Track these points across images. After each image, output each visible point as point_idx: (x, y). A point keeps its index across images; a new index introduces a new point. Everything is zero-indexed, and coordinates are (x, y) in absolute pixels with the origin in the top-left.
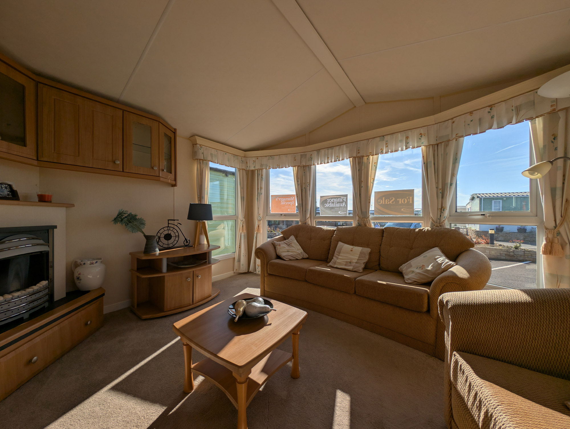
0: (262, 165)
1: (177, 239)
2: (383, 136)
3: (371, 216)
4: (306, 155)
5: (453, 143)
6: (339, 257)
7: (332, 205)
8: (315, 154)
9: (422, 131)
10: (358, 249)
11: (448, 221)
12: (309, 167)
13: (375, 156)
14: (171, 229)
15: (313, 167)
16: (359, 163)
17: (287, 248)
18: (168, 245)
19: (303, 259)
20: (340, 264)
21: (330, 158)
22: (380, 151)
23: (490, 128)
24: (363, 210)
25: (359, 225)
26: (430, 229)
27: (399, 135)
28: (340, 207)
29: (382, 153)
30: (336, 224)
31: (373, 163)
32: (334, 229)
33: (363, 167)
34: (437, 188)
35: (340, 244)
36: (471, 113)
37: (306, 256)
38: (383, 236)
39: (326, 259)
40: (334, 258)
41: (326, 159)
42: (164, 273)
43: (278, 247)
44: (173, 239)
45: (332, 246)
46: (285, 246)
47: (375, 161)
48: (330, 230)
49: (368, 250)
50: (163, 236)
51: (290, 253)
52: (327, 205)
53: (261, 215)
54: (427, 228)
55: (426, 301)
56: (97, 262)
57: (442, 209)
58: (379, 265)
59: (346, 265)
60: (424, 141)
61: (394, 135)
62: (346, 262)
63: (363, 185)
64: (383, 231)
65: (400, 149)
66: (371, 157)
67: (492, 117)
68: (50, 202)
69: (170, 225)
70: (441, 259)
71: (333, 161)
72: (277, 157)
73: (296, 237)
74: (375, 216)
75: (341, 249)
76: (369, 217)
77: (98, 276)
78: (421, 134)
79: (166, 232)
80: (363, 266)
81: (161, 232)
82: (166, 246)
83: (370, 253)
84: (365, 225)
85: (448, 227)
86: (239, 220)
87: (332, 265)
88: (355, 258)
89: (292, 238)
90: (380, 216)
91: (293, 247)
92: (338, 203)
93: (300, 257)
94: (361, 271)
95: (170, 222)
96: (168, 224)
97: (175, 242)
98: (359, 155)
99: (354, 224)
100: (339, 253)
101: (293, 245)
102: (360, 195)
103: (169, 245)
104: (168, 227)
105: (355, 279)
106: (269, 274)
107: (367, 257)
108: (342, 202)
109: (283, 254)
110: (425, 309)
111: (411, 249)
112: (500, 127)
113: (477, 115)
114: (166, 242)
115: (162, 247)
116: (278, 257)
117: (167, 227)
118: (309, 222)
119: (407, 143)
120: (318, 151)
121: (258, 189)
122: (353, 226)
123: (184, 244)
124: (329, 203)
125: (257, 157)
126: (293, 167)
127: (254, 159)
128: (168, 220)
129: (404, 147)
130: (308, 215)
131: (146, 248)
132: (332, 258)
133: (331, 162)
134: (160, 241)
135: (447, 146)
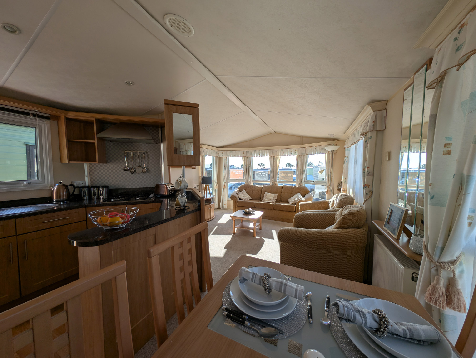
0: (227, 155)
2: (283, 149)
3: (278, 181)
4: (249, 152)
5: (306, 156)
6: (266, 198)
7: (261, 176)
8: (253, 152)
9: (296, 149)
10: (273, 195)
11: (304, 183)
12: (250, 157)
13: (279, 157)
15: (252, 157)
16: (273, 158)
17: (243, 195)
19: (250, 200)
20: (267, 200)
21: (260, 155)
22: (281, 155)
23: (315, 153)
24: (275, 178)
25: (273, 185)
26: (298, 186)
27: (288, 149)
28: (264, 176)
29: (282, 156)
30: (263, 184)
31: (279, 159)
32: (262, 186)
33: (275, 160)
34: (301, 171)
35: (266, 192)
36: (311, 147)
37: (251, 198)
38: (282, 189)
39: (260, 199)
40: (264, 198)
41: (259, 155)
43: (239, 195)
45: (262, 193)
46: (242, 194)
47: (279, 158)
48: (260, 187)
49: (277, 195)
51: (245, 197)
52: (258, 175)
53: (226, 180)
54: (297, 186)
55: (295, 208)
57: (302, 179)
58: (281, 200)
59: (269, 201)
60: (297, 153)
61: (287, 149)
62: (269, 200)
63: (274, 168)
64: (282, 187)
65: (289, 155)
66: (278, 157)
67: (316, 150)
70: (300, 196)
71: (262, 156)
72: (235, 151)
73: (246, 190)
74: (279, 181)
75: (266, 195)
76: (277, 181)
78: (296, 151)
80: (275, 201)
83: (278, 196)
84: (275, 185)
85: (304, 186)
86: (214, 182)
87: (264, 201)
88: (272, 198)
89: (244, 190)
90: (281, 181)
91: (245, 195)
92: (263, 174)
93: (249, 199)
94: (275, 202)
98: (273, 155)
99: (271, 184)
100: (266, 196)
101: (245, 194)
102: (273, 172)
105: (274, 204)
106: (238, 206)
107: (277, 197)
108: (265, 174)
109: (242, 198)
110: (294, 211)
111: (292, 193)
112: (318, 154)
113: (312, 148)
116: (240, 199)
118: (250, 183)
119: (291, 153)
120: (255, 150)
121: (224, 167)
122: (270, 185)
124: (260, 174)
125: (224, 151)
126: (242, 157)
127: (222, 152)
129: (290, 155)
130: (250, 180)
132: (263, 199)
133: (261, 156)
135: (304, 156)
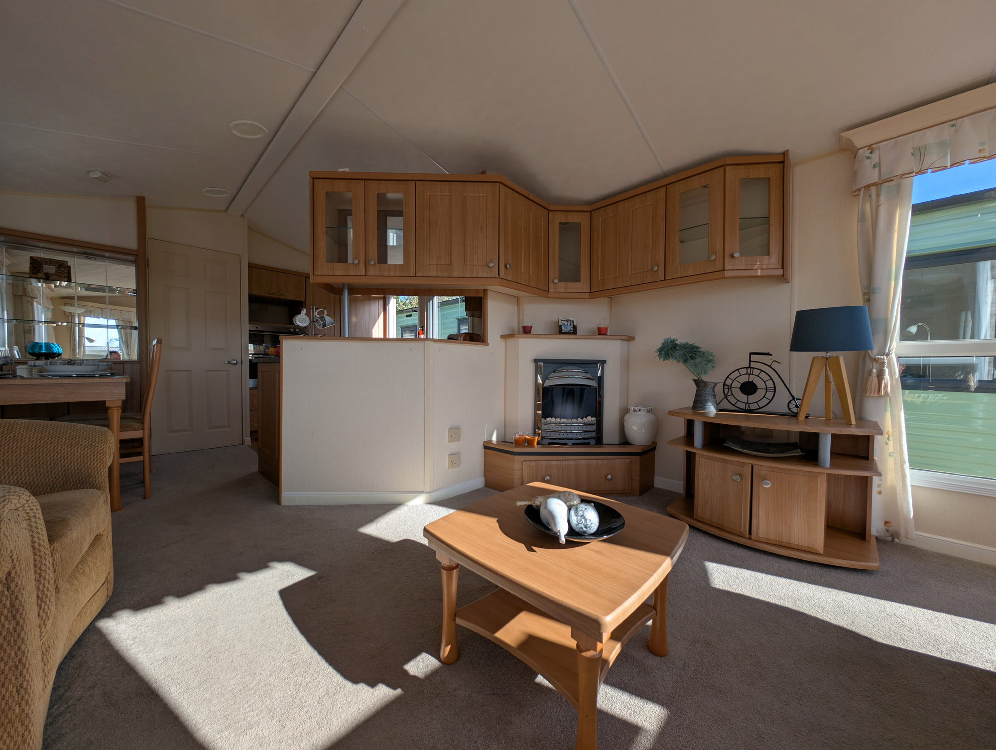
1: (770, 395)
14: (756, 372)
18: (747, 405)
42: (696, 448)
44: (760, 393)
50: (737, 385)
56: (640, 410)
68: (606, 334)
69: (753, 365)
77: (643, 431)
79: (744, 379)
81: (733, 376)
82: (743, 406)
95: (754, 357)
96: (750, 361)
97: (765, 401)
103: (749, 406)
104: (749, 367)
114: (743, 397)
115: (734, 405)
117: (746, 368)
123: (790, 409)
128: (751, 354)
131: (695, 402)
134: (730, 393)
